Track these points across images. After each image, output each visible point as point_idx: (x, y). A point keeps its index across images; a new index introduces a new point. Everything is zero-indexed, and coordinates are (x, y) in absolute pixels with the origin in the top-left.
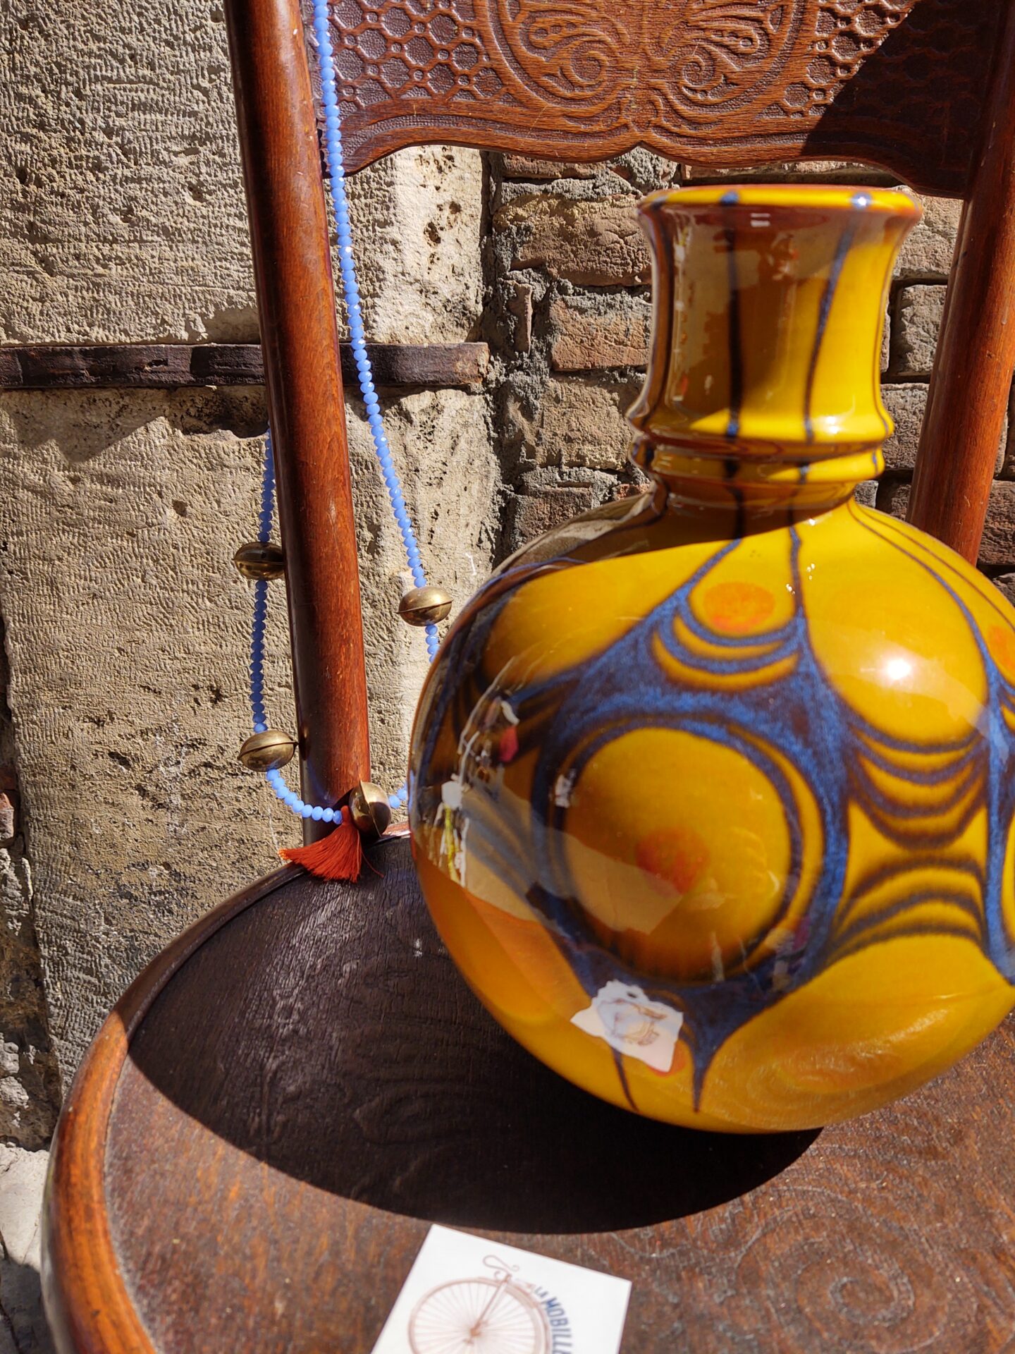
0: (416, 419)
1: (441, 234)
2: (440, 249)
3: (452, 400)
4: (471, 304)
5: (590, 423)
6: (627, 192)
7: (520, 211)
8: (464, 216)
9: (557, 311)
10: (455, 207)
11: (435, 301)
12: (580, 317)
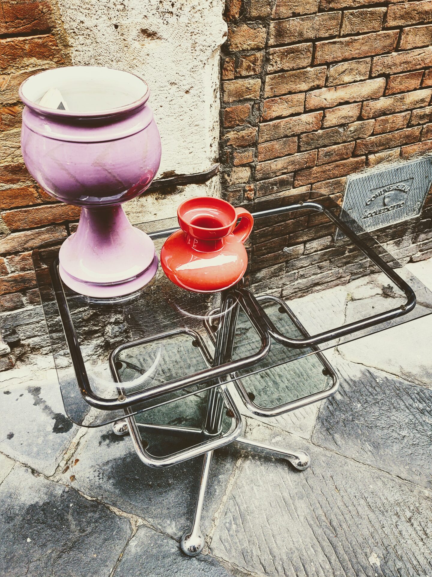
0: (208, 186)
1: (212, 145)
2: (212, 148)
3: (214, 178)
4: (217, 157)
5: (240, 175)
6: (249, 127)
7: (227, 135)
8: (216, 139)
9: (235, 154)
10: (215, 138)
11: (211, 160)
12: (239, 154)
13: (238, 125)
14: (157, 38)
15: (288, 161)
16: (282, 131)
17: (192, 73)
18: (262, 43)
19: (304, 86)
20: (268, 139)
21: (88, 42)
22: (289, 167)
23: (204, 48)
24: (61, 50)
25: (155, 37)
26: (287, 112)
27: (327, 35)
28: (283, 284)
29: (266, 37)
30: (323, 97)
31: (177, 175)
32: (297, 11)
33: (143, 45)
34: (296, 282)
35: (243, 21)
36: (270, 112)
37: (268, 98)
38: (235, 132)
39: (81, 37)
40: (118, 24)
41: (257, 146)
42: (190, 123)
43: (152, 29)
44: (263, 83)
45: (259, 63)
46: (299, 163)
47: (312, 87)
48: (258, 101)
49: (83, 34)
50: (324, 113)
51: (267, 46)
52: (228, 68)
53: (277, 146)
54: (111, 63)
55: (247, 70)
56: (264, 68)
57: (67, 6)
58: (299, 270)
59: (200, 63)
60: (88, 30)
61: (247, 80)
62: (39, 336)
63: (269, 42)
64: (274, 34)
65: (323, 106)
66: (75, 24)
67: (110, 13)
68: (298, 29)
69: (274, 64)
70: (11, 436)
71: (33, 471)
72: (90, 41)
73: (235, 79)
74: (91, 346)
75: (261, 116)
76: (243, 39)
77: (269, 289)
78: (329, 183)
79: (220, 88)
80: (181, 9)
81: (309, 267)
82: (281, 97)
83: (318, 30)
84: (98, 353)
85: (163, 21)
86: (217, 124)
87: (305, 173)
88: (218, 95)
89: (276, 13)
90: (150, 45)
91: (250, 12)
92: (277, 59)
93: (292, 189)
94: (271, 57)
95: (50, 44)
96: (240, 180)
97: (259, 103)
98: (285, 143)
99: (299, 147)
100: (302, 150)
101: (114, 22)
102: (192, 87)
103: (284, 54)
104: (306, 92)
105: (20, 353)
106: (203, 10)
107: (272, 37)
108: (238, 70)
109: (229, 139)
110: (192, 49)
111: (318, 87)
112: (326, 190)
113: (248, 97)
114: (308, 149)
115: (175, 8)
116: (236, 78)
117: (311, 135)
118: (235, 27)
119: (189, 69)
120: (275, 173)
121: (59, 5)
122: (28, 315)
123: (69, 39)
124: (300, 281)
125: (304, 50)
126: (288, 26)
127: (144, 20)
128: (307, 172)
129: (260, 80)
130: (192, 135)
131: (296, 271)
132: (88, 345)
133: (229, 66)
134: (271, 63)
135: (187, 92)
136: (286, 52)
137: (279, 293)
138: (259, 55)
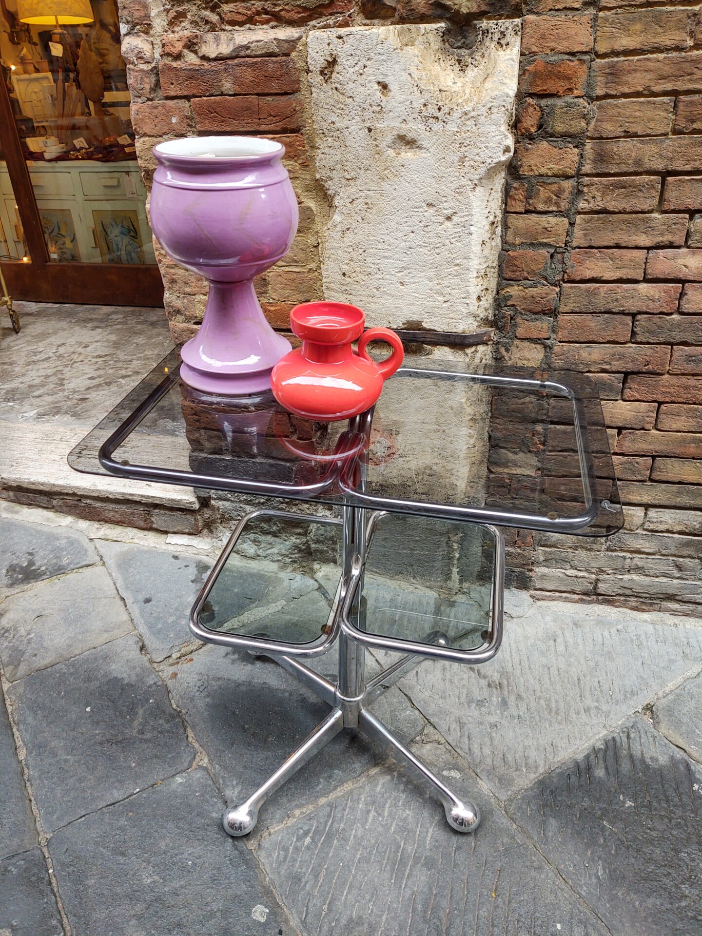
0: (469, 355)
1: (482, 298)
2: (481, 303)
3: (481, 348)
4: (490, 318)
5: (527, 354)
6: (545, 285)
7: (508, 290)
8: (489, 292)
9: (519, 320)
10: (487, 289)
11: (478, 319)
12: (526, 322)
13: (526, 279)
14: (417, 147)
15: (611, 351)
16: (601, 304)
17: (456, 195)
18: (570, 168)
19: (644, 240)
20: (577, 310)
21: (337, 144)
22: (613, 363)
23: (476, 164)
24: (307, 151)
25: (414, 146)
26: (612, 275)
27: (688, 168)
28: (599, 568)
29: (577, 161)
30: (681, 261)
31: (425, 329)
32: (632, 130)
33: (399, 154)
34: (627, 577)
35: (542, 137)
36: (581, 268)
37: (579, 248)
38: (521, 288)
39: (330, 139)
40: (372, 127)
41: (556, 316)
42: (449, 260)
43: (410, 136)
44: (572, 224)
45: (566, 195)
46: (633, 360)
47: (659, 243)
48: (561, 250)
49: (332, 136)
50: (683, 287)
51: (579, 174)
52: (516, 197)
53: (592, 324)
54: (358, 171)
55: (546, 202)
56: (573, 204)
57: (320, 105)
58: (635, 555)
59: (470, 183)
60: (338, 132)
61: (544, 216)
62: (232, 501)
63: (583, 168)
64: (592, 157)
65: (681, 276)
66: (325, 125)
67: (365, 114)
68: (633, 155)
69: (590, 199)
70: (148, 601)
71: (142, 648)
72: (338, 143)
73: (525, 213)
74: (287, 543)
75: (565, 272)
76: (541, 160)
77: (572, 567)
78: (696, 410)
79: (502, 222)
80: (449, 114)
81: (654, 557)
82: (602, 250)
83: (671, 159)
84: (293, 556)
85: (425, 127)
86: (493, 270)
87: (645, 380)
88: (499, 230)
89: (595, 130)
90: (408, 155)
91: (553, 126)
92: (596, 193)
93: (621, 402)
94: (585, 190)
95: (298, 143)
96: (525, 362)
97: (564, 252)
98: (606, 321)
99: (633, 333)
100: (639, 340)
101: (368, 125)
102: (456, 213)
103: (609, 188)
104: (649, 249)
105: (209, 518)
106: (479, 117)
107: (588, 161)
108: (531, 201)
109: (511, 296)
110: (460, 164)
111: (671, 246)
112: (688, 422)
113: (545, 241)
114: (651, 341)
115: (442, 112)
116: (527, 212)
117: (658, 320)
118: (530, 144)
119: (453, 188)
120: (587, 365)
121: (312, 104)
122: (224, 466)
123: (317, 140)
124: (635, 577)
125: (644, 186)
126: (616, 149)
127: (403, 125)
128: (650, 380)
129: (566, 221)
130: (450, 277)
131: (628, 555)
132: (285, 540)
133: (517, 195)
134: (586, 198)
135: (449, 218)
136: (612, 185)
137: (591, 583)
138: (568, 185)
